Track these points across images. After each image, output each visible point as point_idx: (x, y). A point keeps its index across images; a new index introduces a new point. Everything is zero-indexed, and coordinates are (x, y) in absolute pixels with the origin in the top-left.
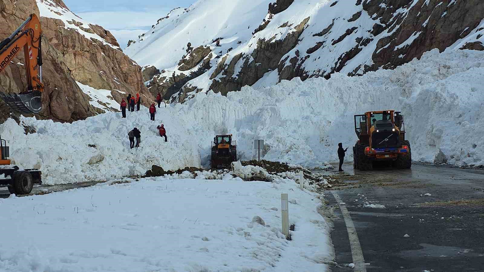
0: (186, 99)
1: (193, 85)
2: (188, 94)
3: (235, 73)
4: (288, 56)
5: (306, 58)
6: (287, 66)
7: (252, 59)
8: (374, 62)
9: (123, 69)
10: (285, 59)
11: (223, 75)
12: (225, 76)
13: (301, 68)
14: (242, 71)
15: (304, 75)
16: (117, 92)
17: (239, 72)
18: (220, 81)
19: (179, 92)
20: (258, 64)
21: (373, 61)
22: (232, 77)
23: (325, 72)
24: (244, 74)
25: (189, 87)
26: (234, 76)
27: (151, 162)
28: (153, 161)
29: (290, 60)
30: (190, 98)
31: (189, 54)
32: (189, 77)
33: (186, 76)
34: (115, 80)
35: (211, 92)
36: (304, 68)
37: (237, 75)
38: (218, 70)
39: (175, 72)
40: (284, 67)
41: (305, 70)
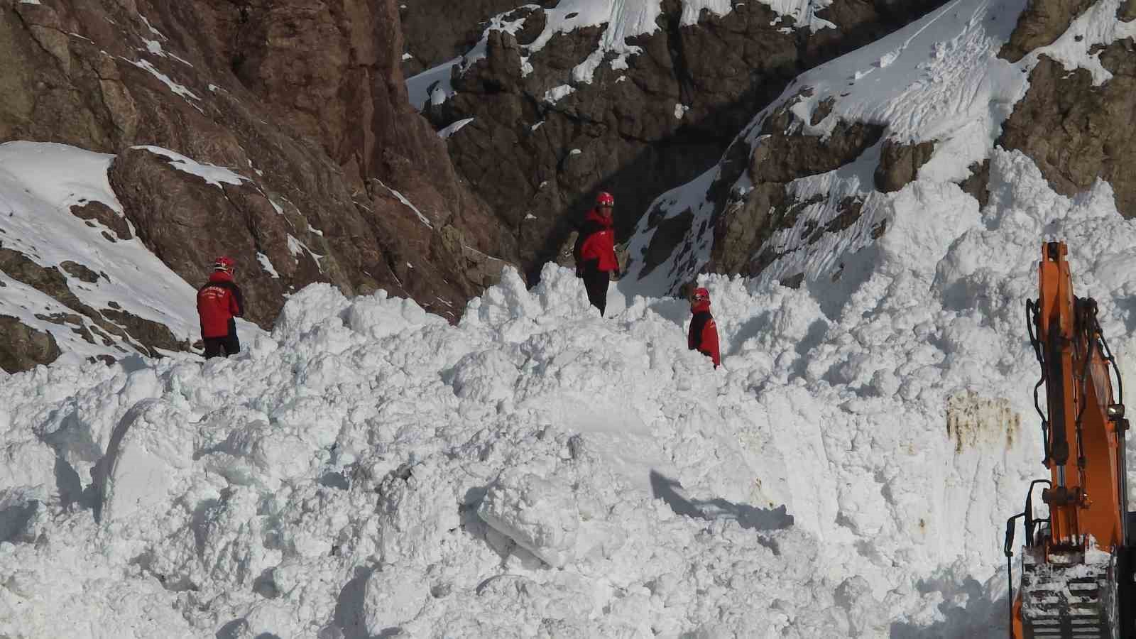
0: (785, 237)
2: (805, 187)
16: (158, 169)
25: (810, 129)
30: (813, 233)
32: (814, 29)
33: (788, 20)
34: (147, 56)
35: (1019, 173)
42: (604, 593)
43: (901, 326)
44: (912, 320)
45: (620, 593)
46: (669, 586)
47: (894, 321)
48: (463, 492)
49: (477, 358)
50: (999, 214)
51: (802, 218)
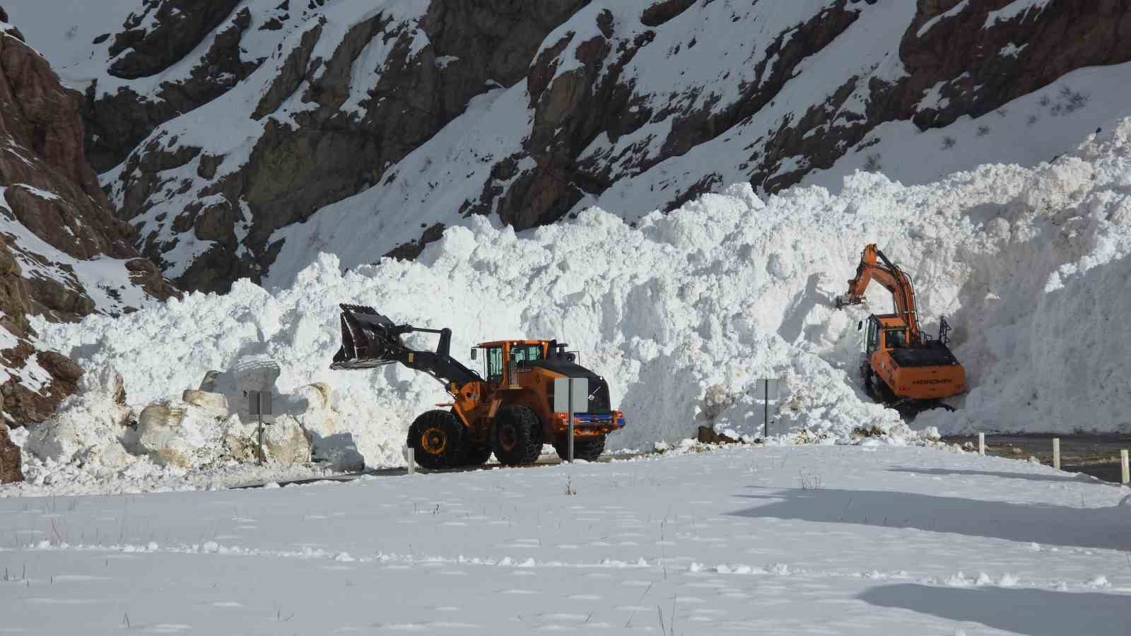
0: (154, 197)
1: (185, 141)
2: (165, 174)
3: (353, 93)
4: (571, 35)
5: (640, 42)
6: (568, 74)
7: (421, 41)
8: (907, 68)
9: (27, 106)
10: (557, 45)
11: (304, 100)
12: (312, 106)
13: (619, 81)
14: (384, 88)
15: (635, 109)
17: (370, 93)
18: (295, 126)
19: (121, 167)
20: (444, 61)
21: (901, 65)
22: (342, 109)
23: (714, 99)
24: (391, 98)
25: (167, 149)
26: (349, 106)
29: (578, 49)
30: (171, 194)
31: (154, 11)
32: (155, 102)
33: (144, 98)
34: (11, 147)
36: (633, 81)
37: (362, 104)
38: (285, 80)
39: (98, 82)
40: (555, 77)
41: (634, 91)
51: (165, 188)
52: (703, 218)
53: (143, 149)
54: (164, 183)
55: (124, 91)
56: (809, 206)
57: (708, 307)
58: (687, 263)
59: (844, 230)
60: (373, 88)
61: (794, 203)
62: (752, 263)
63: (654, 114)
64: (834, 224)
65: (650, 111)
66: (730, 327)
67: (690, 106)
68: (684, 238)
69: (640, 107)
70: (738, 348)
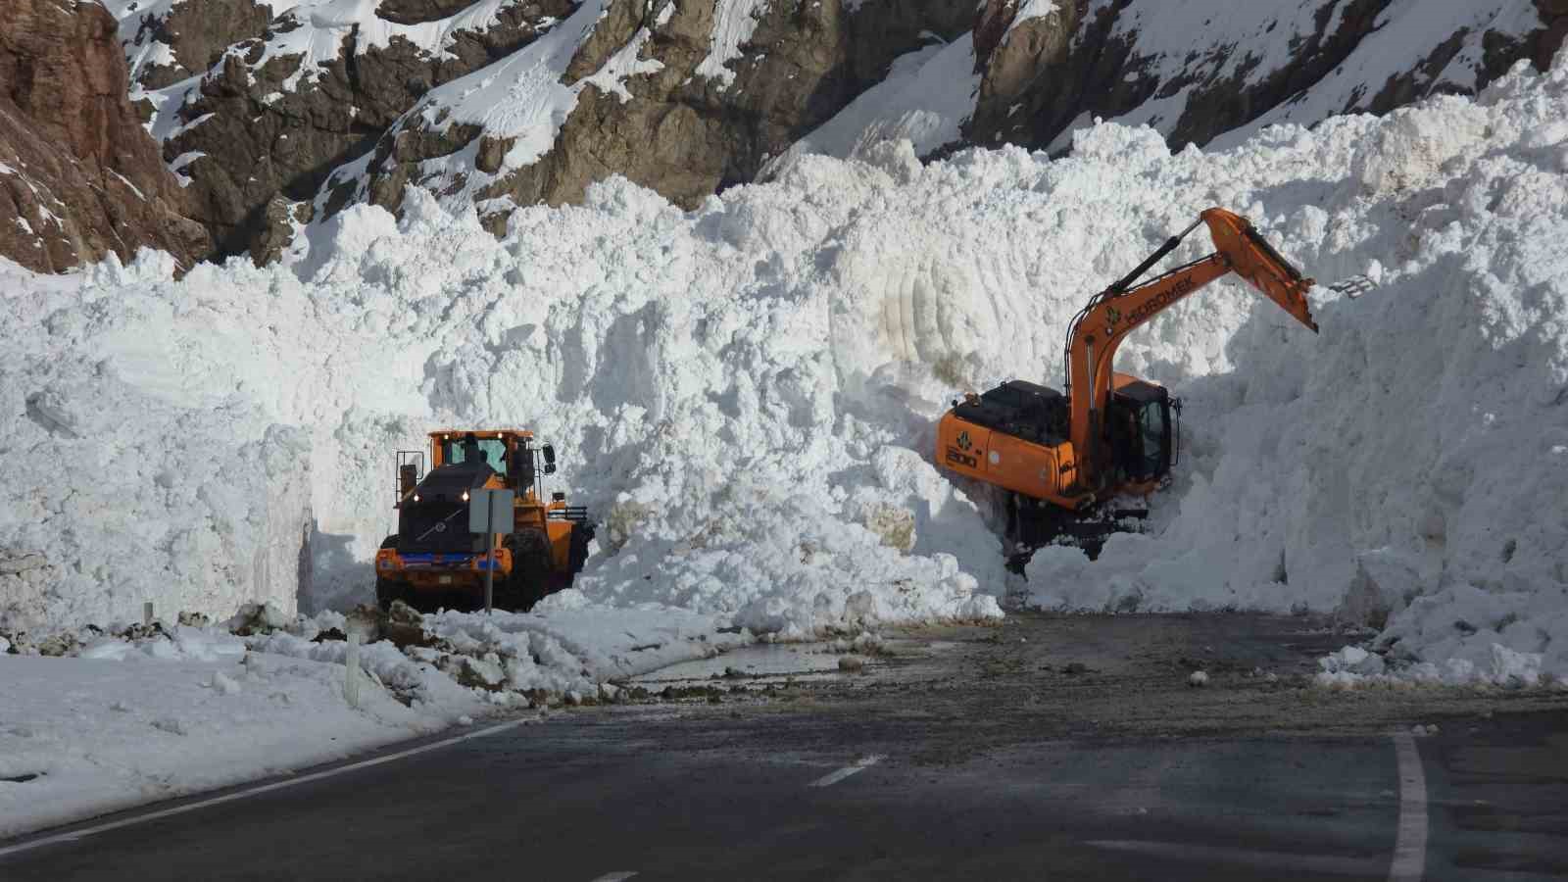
1: (460, 116)
3: (716, 48)
6: (1034, 22)
8: (1543, 16)
11: (641, 57)
12: (652, 66)
13: (1113, 34)
14: (761, 39)
15: (1132, 77)
17: (742, 47)
18: (626, 96)
19: (371, 155)
21: (1534, 11)
22: (699, 71)
23: (1251, 63)
24: (771, 53)
25: (434, 127)
26: (709, 67)
27: (14, 577)
28: (24, 574)
32: (444, 60)
33: (427, 53)
35: (421, 200)
36: (1133, 34)
37: (729, 64)
38: (612, 25)
39: (360, 28)
40: (1016, 23)
41: (1134, 49)
42: (111, 451)
43: (338, 292)
44: (344, 288)
45: (121, 452)
46: (149, 448)
47: (334, 288)
48: (29, 393)
49: (63, 312)
50: (409, 224)
52: (796, 196)
53: (401, 126)
54: (428, 179)
55: (399, 44)
56: (989, 182)
57: (742, 357)
58: (754, 278)
59: (1022, 220)
60: (745, 40)
61: (962, 175)
62: (837, 278)
63: (1160, 86)
64: (1005, 213)
65: (1156, 80)
66: (773, 394)
67: (1215, 73)
68: (754, 234)
69: (1141, 72)
70: (784, 434)
